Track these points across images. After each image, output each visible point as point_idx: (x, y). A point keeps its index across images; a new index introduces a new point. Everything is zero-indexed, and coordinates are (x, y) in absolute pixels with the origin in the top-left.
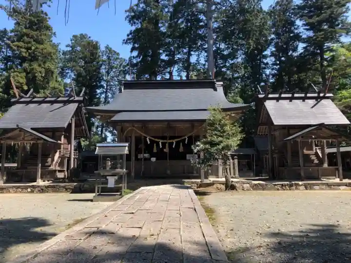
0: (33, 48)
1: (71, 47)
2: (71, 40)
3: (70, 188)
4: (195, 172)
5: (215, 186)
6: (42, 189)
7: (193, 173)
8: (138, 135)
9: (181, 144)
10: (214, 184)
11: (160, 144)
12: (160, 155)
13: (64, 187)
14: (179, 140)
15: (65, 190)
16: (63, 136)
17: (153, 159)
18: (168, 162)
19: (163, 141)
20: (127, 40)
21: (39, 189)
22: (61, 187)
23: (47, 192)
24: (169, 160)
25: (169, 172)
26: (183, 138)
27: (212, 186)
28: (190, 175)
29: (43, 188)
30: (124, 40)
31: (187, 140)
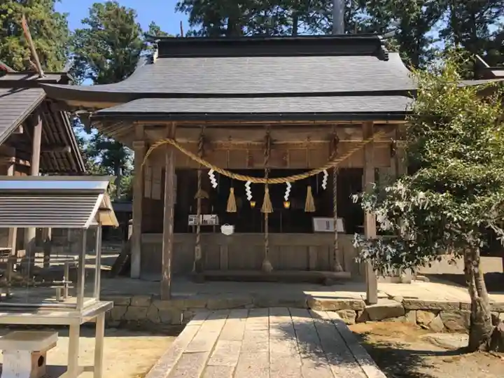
0: (10, 11)
1: (91, 24)
2: (91, 12)
4: (340, 267)
5: (411, 317)
7: (334, 270)
8: (187, 164)
9: (309, 189)
10: (407, 310)
11: (248, 188)
12: (247, 220)
14: (303, 176)
16: (12, 167)
17: (227, 230)
18: (267, 240)
19: (255, 181)
20: (183, 4)
24: (269, 232)
25: (268, 264)
26: (317, 172)
27: (401, 318)
28: (325, 273)
30: (178, 4)
31: (325, 177)
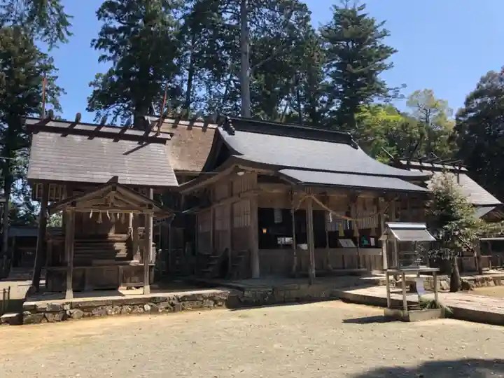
3: (221, 300)
4: (362, 266)
6: (172, 305)
13: (211, 298)
15: (212, 303)
21: (166, 304)
22: (206, 298)
23: (183, 309)
29: (174, 302)
